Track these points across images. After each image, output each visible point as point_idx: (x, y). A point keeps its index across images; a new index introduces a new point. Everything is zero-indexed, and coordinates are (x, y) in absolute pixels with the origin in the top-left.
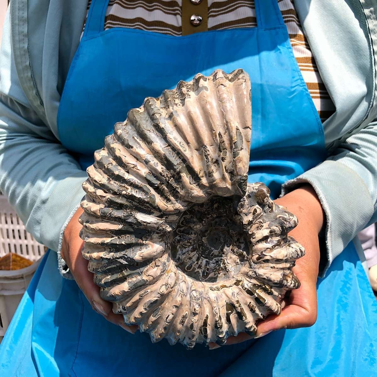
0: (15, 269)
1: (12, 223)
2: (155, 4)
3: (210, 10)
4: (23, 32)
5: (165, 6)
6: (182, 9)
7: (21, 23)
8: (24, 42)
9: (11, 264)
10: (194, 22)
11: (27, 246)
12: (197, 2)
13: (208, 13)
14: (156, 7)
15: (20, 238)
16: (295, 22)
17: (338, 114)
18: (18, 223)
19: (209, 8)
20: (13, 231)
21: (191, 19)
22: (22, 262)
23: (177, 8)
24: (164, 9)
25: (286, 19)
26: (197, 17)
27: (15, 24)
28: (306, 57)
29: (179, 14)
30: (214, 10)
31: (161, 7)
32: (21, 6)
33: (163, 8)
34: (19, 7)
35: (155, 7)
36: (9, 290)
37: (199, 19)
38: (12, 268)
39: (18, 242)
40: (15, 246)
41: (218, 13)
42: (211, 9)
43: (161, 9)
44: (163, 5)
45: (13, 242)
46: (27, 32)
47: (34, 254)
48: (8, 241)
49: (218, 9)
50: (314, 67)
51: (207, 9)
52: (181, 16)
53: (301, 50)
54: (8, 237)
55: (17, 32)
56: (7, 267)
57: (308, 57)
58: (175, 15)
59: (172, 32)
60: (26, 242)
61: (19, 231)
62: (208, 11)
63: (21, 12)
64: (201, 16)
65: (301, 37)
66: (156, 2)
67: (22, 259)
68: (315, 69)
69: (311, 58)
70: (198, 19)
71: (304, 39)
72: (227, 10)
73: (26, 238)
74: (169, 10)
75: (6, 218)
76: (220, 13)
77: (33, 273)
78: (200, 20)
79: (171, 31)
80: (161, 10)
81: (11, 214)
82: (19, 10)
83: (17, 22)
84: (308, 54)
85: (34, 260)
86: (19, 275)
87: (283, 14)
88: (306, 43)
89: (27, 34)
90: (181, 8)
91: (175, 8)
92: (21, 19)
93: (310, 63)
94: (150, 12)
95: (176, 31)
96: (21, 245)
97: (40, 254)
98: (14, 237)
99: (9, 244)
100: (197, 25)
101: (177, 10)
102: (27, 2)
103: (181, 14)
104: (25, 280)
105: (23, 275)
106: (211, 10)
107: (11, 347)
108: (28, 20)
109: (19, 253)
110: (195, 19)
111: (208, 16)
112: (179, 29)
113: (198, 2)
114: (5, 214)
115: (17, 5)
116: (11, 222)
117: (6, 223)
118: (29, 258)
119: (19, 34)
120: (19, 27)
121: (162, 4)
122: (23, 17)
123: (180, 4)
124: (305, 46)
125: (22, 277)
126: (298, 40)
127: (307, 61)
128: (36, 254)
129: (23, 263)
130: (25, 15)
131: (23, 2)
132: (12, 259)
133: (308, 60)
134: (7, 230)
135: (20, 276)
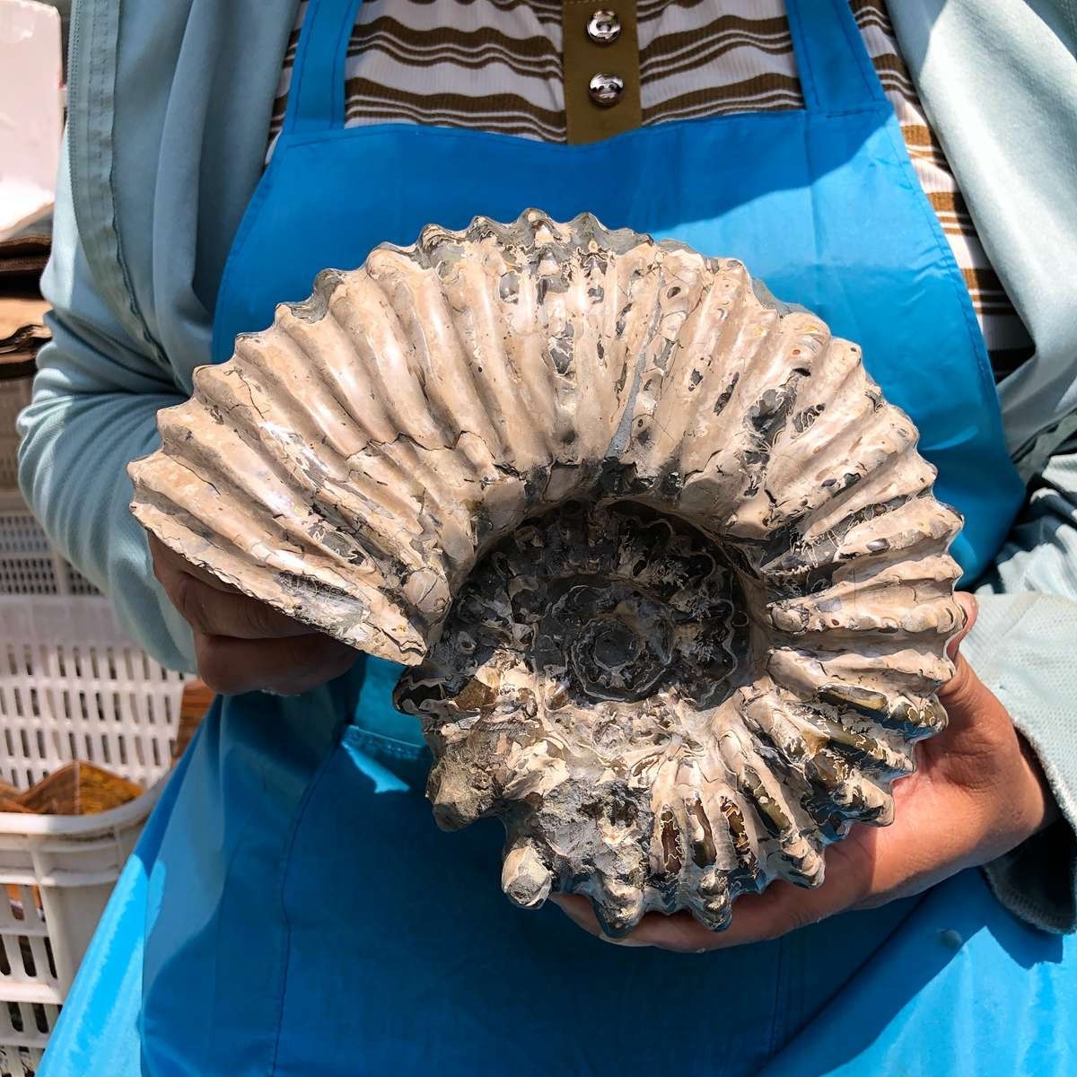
0: (89, 808)
1: (79, 673)
2: (487, 45)
3: (646, 59)
4: (100, 134)
5: (515, 52)
6: (566, 60)
7: (97, 110)
8: (101, 163)
9: (78, 793)
10: (601, 96)
11: (121, 738)
12: (607, 38)
13: (641, 67)
14: (492, 55)
15: (101, 715)
16: (900, 90)
17: (1041, 362)
18: (96, 675)
19: (644, 55)
20: (82, 695)
21: (592, 87)
22: (107, 786)
23: (549, 57)
24: (515, 60)
25: (884, 82)
26: (608, 80)
27: (80, 111)
28: (938, 193)
29: (555, 75)
30: (660, 58)
31: (506, 55)
32: (97, 61)
33: (510, 57)
34: (91, 62)
35: (487, 56)
36: (73, 871)
37: (615, 86)
38: (80, 806)
39: (95, 727)
40: (88, 739)
41: (671, 67)
42: (650, 56)
43: (507, 59)
44: (511, 50)
45: (81, 727)
46: (112, 134)
47: (142, 762)
48: (68, 725)
49: (669, 56)
50: (960, 220)
51: (637, 55)
52: (562, 81)
53: (922, 171)
54: (68, 715)
55: (84, 133)
56: (65, 803)
57: (944, 193)
58: (545, 76)
59: (540, 127)
60: (117, 728)
61: (98, 696)
62: (642, 61)
63: (97, 78)
64: (618, 78)
65: (921, 132)
66: (489, 42)
67: (108, 777)
68: (966, 227)
69: (952, 196)
70: (611, 87)
71: (929, 140)
72: (697, 57)
73: (118, 717)
74: (529, 63)
75: (61, 660)
76: (677, 65)
77: (142, 822)
78: (617, 90)
79: (535, 123)
80: (506, 62)
81: (76, 649)
82: (91, 72)
83: (84, 105)
84: (944, 183)
85: (143, 781)
86: (103, 829)
87: (878, 68)
88: (936, 150)
89: (110, 138)
90: (561, 56)
91: (545, 57)
92: (96, 99)
93: (949, 210)
94: (474, 71)
95: (549, 123)
96: (104, 738)
97: (157, 763)
98: (85, 714)
99: (71, 735)
100: (608, 105)
101: (551, 62)
102: (115, 51)
103: (560, 75)
104: (118, 842)
105: (112, 828)
106: (648, 62)
107: (83, 1043)
108: (117, 101)
109: (99, 762)
110: (602, 88)
111: (641, 77)
112: (558, 118)
113: (611, 38)
114: (60, 649)
115: (87, 59)
116: (75, 673)
117: (63, 673)
118: (129, 774)
119: (88, 140)
120: (89, 120)
121: (506, 47)
122: (102, 93)
123: (559, 48)
124: (932, 159)
125: (110, 835)
126: (913, 144)
127: (940, 204)
128: (146, 762)
129: (111, 790)
130: (109, 87)
131: (105, 51)
132: (81, 779)
133: (943, 201)
134: (66, 694)
135: (105, 832)
